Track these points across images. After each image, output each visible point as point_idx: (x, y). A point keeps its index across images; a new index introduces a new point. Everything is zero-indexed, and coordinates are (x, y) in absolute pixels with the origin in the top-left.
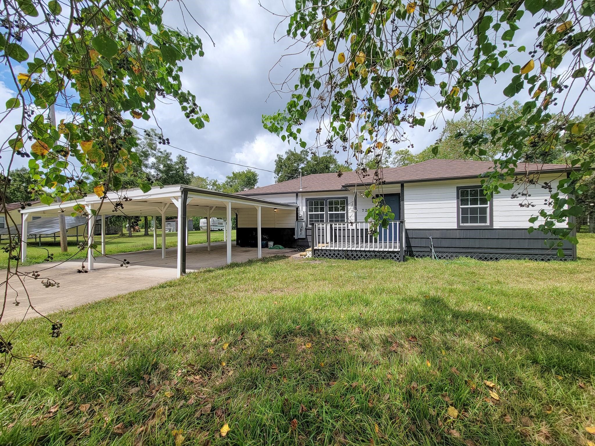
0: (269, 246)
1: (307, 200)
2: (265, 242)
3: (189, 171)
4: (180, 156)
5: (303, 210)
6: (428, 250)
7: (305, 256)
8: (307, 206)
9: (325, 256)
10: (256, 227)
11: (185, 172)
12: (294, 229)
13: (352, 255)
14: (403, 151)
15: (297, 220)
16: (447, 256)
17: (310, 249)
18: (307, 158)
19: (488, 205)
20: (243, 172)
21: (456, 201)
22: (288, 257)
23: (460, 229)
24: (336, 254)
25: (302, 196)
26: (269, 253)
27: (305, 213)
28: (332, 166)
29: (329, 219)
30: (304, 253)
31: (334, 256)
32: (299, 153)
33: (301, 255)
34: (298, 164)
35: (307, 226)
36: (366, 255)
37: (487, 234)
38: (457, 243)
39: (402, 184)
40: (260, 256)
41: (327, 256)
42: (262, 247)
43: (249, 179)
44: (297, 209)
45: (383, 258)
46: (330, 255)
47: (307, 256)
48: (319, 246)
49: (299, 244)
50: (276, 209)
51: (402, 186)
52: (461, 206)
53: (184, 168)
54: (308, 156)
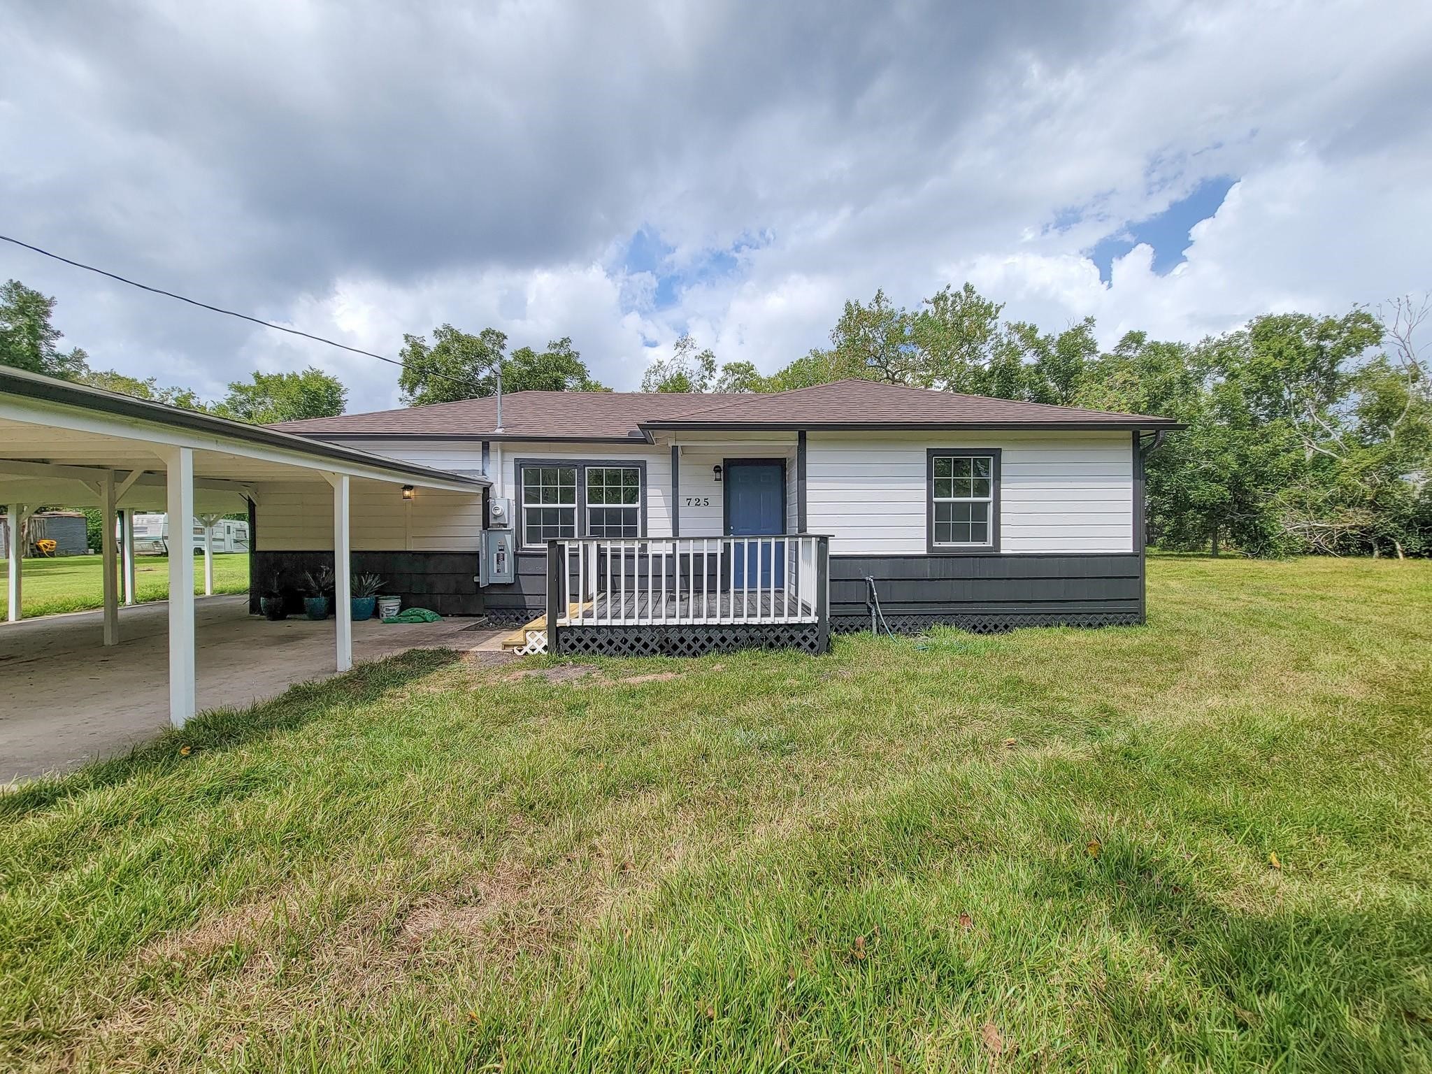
0: (384, 612)
1: (519, 464)
2: (366, 600)
3: (63, 346)
4: (17, 286)
5: (505, 495)
6: (864, 610)
7: (521, 646)
8: (518, 482)
9: (594, 646)
10: (329, 549)
11: (44, 349)
12: (476, 554)
13: (682, 640)
14: (740, 365)
15: (486, 524)
16: (904, 625)
17: (541, 622)
18: (502, 352)
19: (990, 499)
20: (294, 377)
21: (925, 486)
22: (456, 656)
23: (933, 555)
24: (631, 640)
25: (503, 452)
26: (381, 643)
27: (513, 503)
28: (571, 383)
29: (588, 526)
30: (516, 636)
31: (625, 647)
32: (478, 336)
33: (506, 646)
34: (475, 369)
35: (518, 544)
36: (723, 639)
37: (988, 569)
38: (928, 592)
39: (802, 432)
40: (345, 660)
41: (601, 646)
42: (353, 619)
43: (315, 396)
44: (486, 490)
45: (771, 645)
46: (610, 643)
47: (526, 649)
48: (573, 615)
49: (493, 601)
50: (409, 488)
51: (802, 438)
52: (935, 499)
53: (37, 330)
54: (503, 347)
